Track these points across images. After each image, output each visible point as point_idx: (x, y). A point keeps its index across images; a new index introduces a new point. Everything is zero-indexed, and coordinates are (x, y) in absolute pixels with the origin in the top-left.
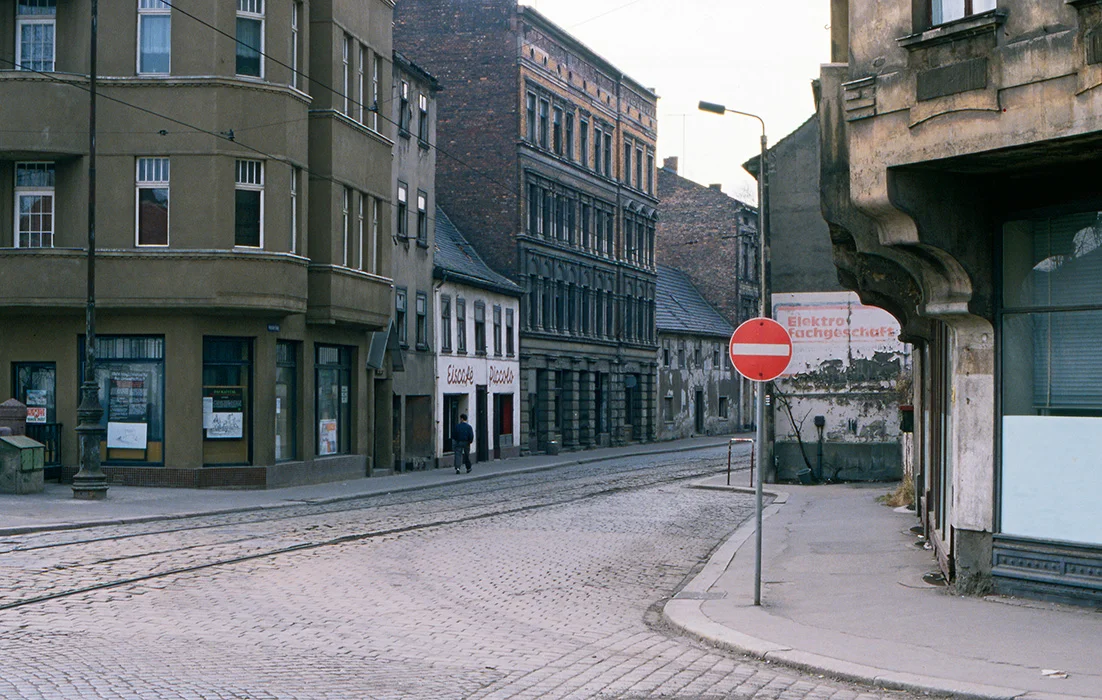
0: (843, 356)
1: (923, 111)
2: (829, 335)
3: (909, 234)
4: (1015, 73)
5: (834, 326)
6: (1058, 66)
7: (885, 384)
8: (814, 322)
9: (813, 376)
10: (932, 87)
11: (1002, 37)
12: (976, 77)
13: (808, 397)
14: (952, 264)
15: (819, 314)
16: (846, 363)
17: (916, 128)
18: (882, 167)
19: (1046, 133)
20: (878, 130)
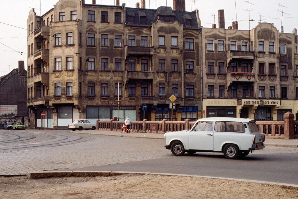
0: (7, 113)
1: (55, 100)
2: (5, 110)
3: (53, 107)
4: (62, 99)
5: (6, 109)
6: (65, 99)
7: (12, 117)
8: (3, 109)
9: (3, 116)
10: (56, 99)
11: (61, 97)
12: (59, 99)
13: (3, 118)
14: (55, 109)
15: (4, 108)
16: (7, 114)
17: (55, 101)
18: (52, 103)
19: (64, 103)
20: (51, 101)
